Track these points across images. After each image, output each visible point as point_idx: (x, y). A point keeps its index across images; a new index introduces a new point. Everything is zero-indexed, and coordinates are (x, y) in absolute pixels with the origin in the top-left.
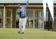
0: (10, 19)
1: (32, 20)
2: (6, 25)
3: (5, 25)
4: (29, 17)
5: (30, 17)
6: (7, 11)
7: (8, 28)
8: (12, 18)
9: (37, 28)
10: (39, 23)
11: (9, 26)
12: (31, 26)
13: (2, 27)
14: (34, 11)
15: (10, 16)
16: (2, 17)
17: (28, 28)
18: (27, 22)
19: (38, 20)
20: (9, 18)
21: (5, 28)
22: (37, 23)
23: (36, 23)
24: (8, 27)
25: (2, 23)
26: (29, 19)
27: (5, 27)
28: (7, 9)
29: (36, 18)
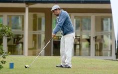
0: (40, 36)
1: (89, 38)
2: (31, 48)
3: (29, 49)
4: (81, 30)
5: (84, 31)
6: (32, 18)
7: (34, 54)
8: (44, 33)
9: (101, 55)
10: (105, 45)
11: (37, 50)
12: (87, 51)
13: (22, 54)
14: (93, 16)
15: (40, 28)
16: (23, 30)
17: (80, 55)
18: (78, 43)
19: (102, 37)
20: (37, 34)
21: (29, 55)
22: (101, 44)
23: (98, 43)
24: (36, 52)
25: (21, 45)
26: (81, 35)
27: (28, 52)
28: (32, 14)
29: (99, 34)
